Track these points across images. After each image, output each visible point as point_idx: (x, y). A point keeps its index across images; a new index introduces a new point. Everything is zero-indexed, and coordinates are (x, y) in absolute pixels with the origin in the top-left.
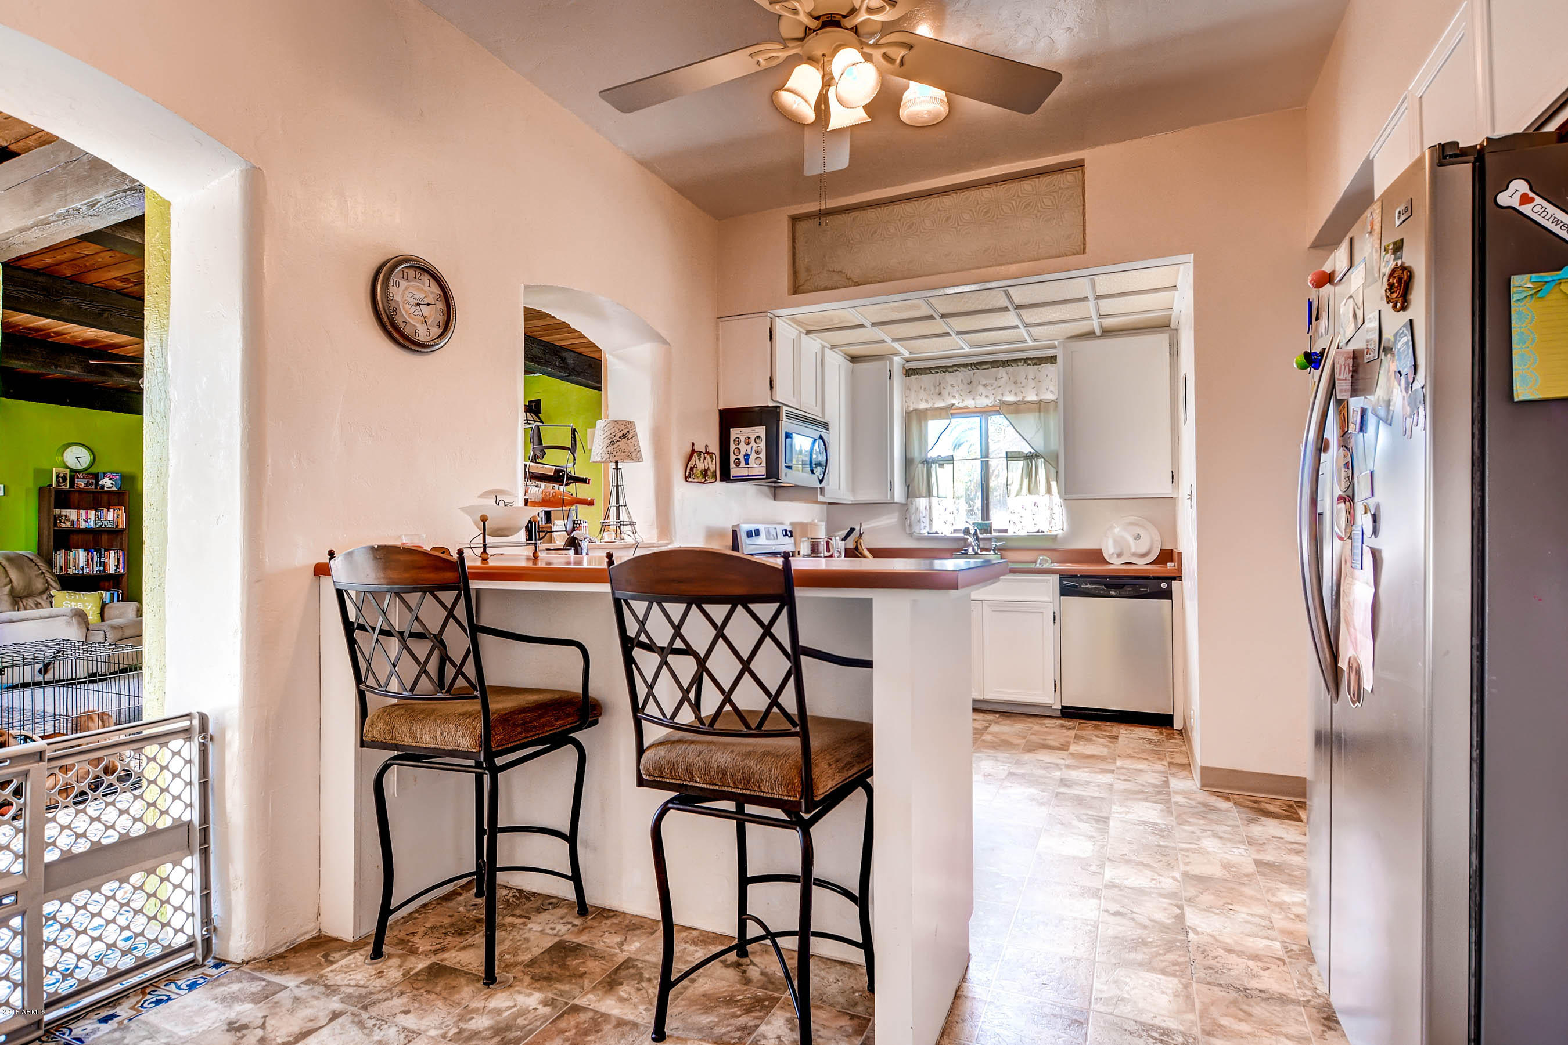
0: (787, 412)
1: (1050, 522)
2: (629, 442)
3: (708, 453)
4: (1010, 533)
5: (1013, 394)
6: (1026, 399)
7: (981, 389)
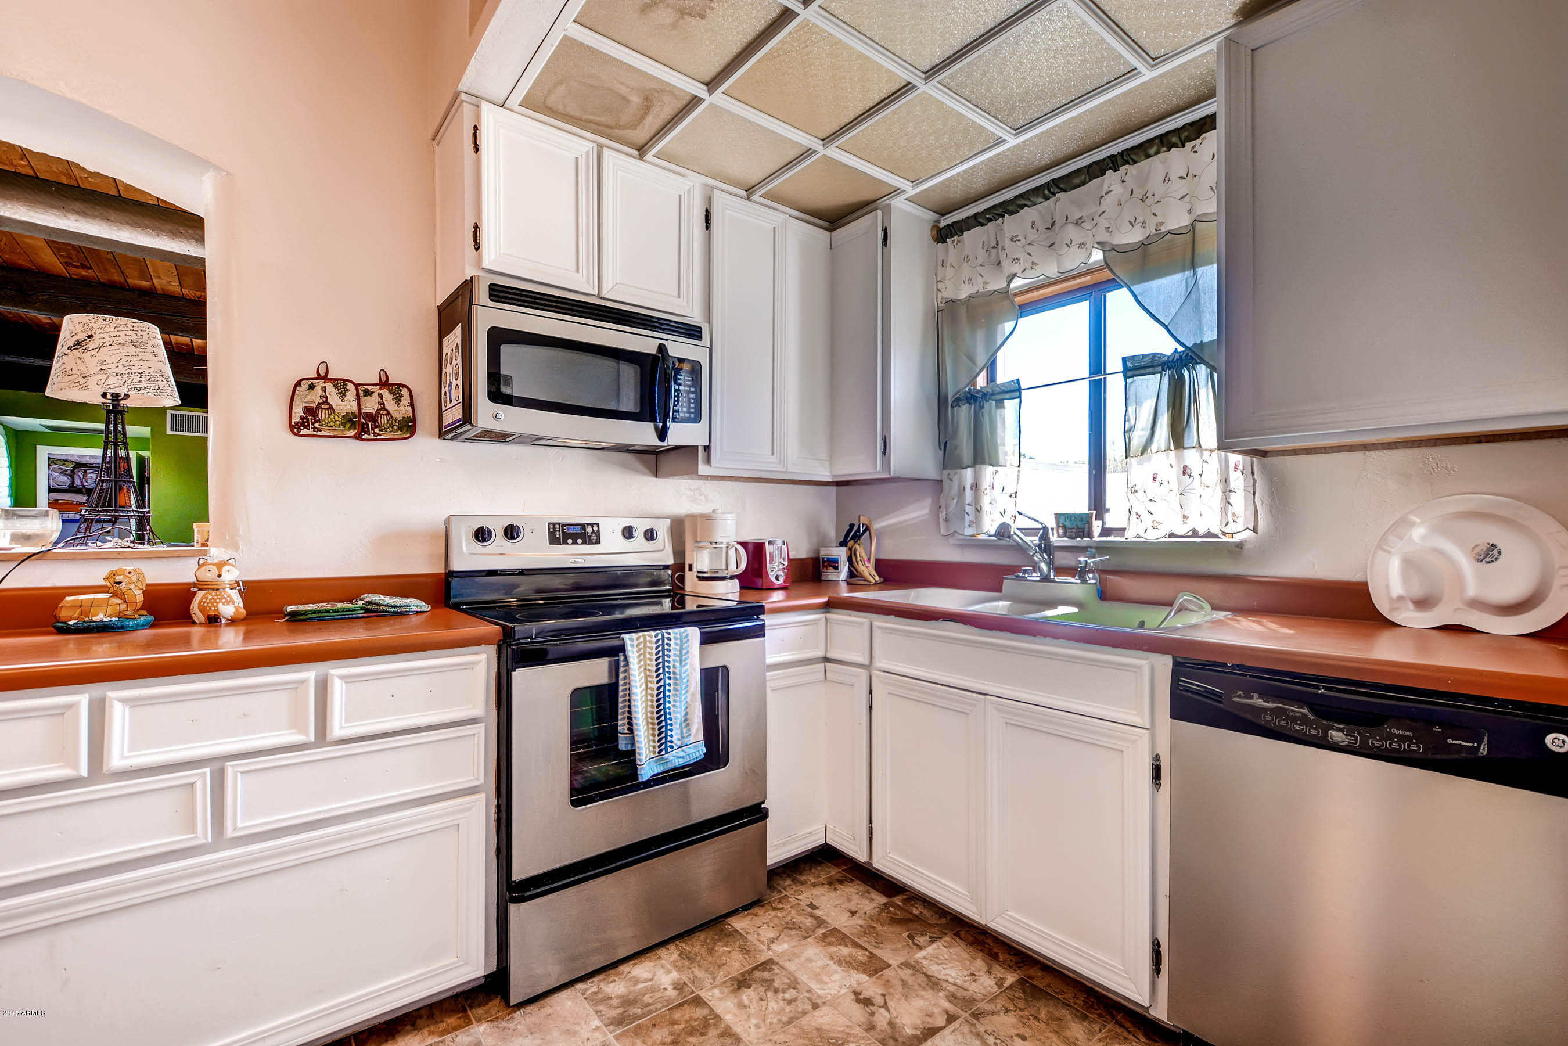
0: (493, 288)
1: (1224, 511)
2: (87, 355)
3: (384, 384)
4: (1130, 535)
5: (1138, 227)
6: (1163, 229)
7: (1072, 232)
